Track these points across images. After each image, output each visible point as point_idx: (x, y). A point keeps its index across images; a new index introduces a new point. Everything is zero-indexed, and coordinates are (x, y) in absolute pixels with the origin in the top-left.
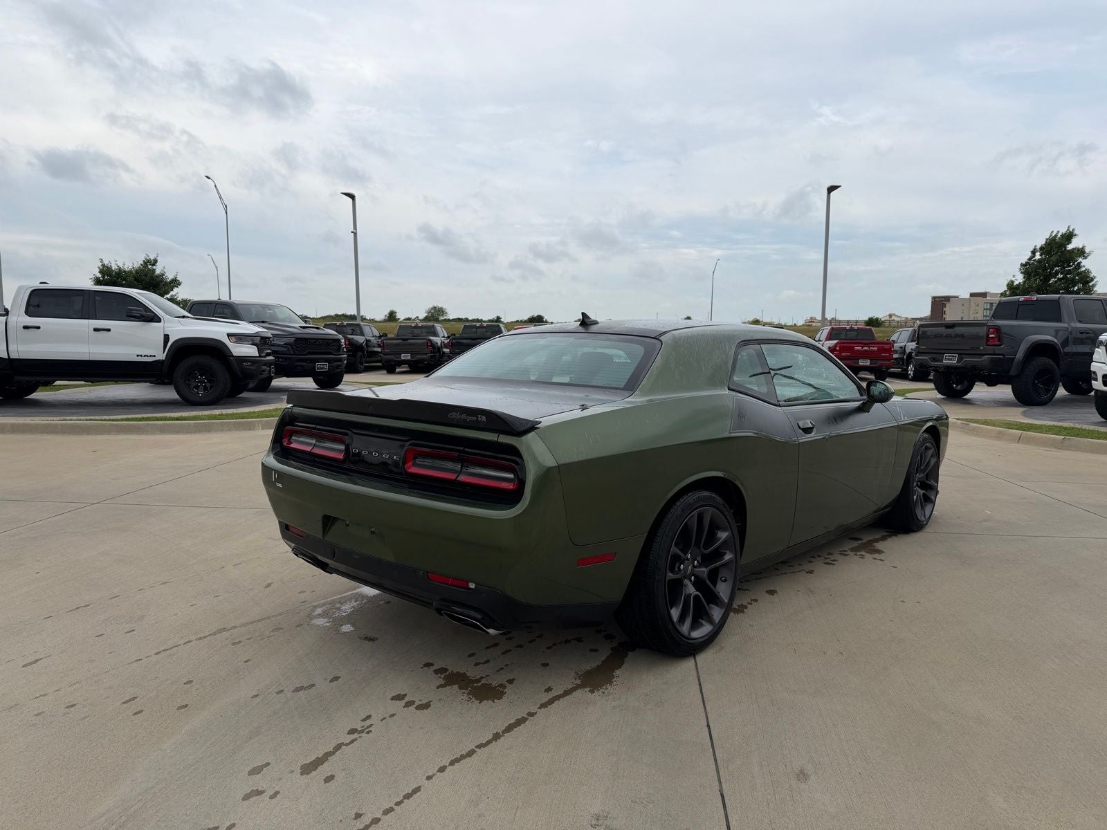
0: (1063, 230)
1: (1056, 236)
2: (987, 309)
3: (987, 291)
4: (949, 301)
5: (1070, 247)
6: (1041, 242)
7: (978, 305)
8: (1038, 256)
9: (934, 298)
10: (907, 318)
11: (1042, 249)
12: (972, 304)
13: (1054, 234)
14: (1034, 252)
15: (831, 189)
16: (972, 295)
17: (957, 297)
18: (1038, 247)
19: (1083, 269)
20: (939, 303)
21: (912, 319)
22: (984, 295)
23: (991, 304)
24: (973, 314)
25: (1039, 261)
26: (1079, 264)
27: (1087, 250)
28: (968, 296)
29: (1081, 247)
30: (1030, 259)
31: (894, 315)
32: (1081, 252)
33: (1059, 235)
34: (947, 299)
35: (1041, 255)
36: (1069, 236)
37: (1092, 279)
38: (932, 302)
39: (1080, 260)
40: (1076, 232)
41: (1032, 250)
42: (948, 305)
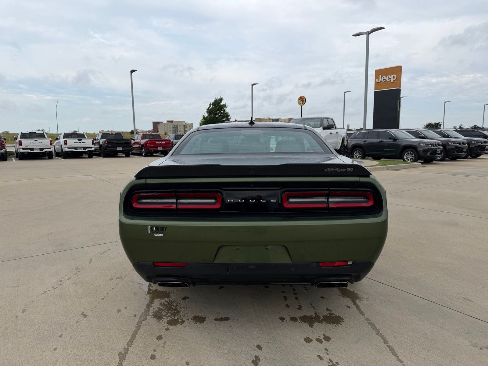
0: (219, 97)
1: (217, 99)
2: (173, 127)
3: (173, 120)
4: (159, 124)
5: (222, 104)
6: (212, 101)
7: (170, 126)
8: (211, 106)
9: (153, 122)
10: (143, 131)
11: (213, 104)
12: (168, 125)
13: (216, 99)
14: (210, 105)
15: (132, 71)
16: (168, 121)
17: (162, 122)
18: (211, 103)
19: (226, 112)
20: (156, 125)
21: (146, 131)
22: (172, 122)
23: (175, 125)
24: (169, 129)
25: (213, 108)
26: (225, 110)
27: (227, 105)
28: (166, 122)
29: (225, 104)
30: (209, 107)
31: (138, 129)
32: (225, 106)
33: (218, 99)
34: (159, 123)
35: (212, 106)
36: (221, 100)
37: (229, 116)
38: (153, 124)
39: (225, 108)
40: (223, 98)
41: (210, 104)
42: (159, 125)
